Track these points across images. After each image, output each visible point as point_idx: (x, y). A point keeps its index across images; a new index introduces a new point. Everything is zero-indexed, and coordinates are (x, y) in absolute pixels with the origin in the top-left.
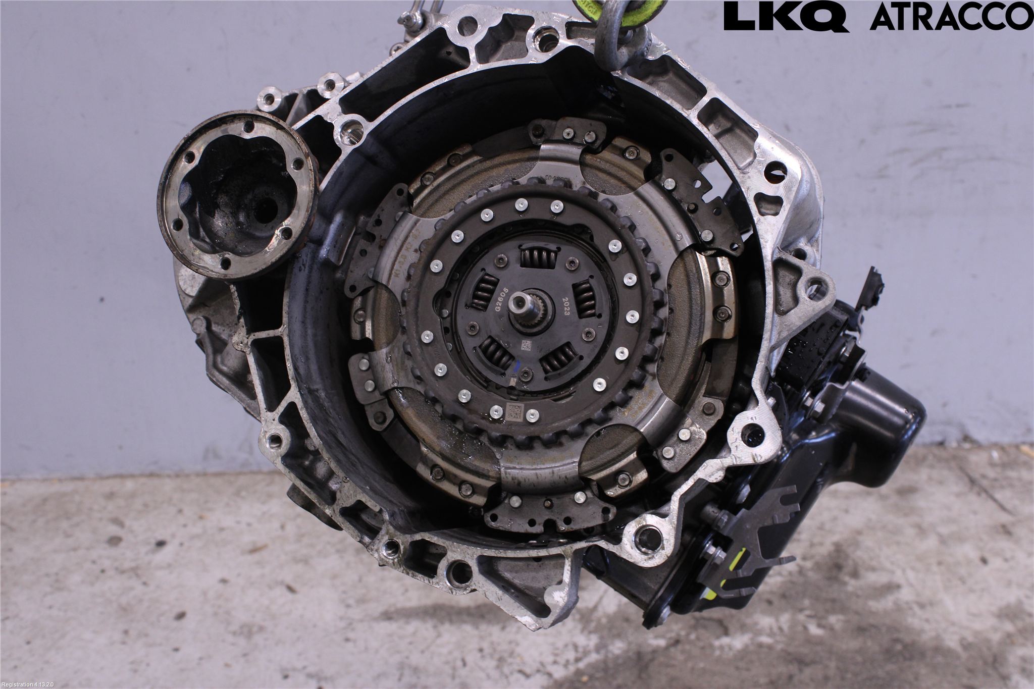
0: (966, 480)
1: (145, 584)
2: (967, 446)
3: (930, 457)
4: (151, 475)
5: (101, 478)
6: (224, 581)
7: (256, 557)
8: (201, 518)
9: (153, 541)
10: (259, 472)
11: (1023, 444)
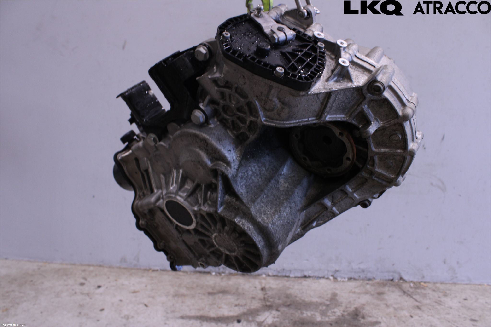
0: (402, 291)
1: (91, 298)
2: (401, 281)
5: (81, 265)
6: (121, 301)
7: (135, 294)
8: (116, 280)
9: (96, 286)
10: (140, 269)
11: (422, 282)
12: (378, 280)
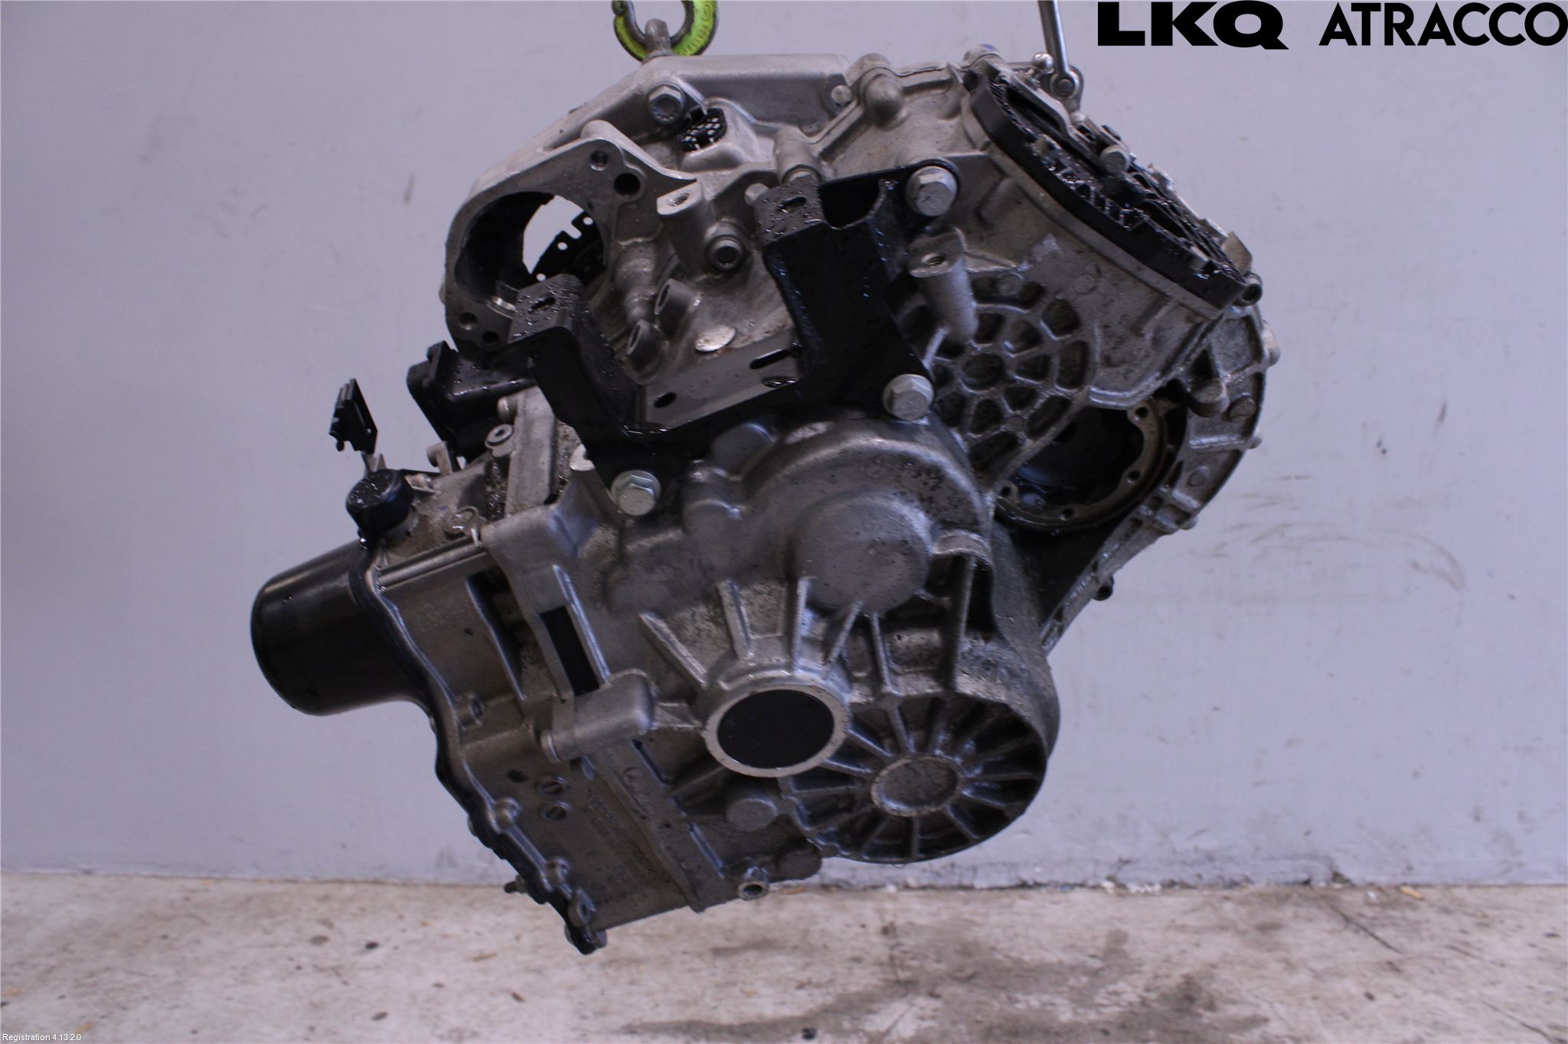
0: (1340, 918)
1: (345, 982)
2: (1338, 886)
3: (1295, 895)
4: (376, 882)
5: (317, 881)
6: (438, 985)
7: (482, 964)
8: (424, 924)
9: (364, 943)
11: (1405, 884)
12: (1260, 886)
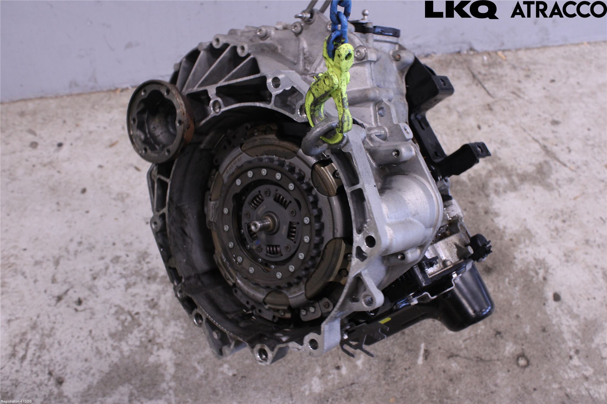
0: (471, 75)
1: (59, 172)
2: (471, 53)
3: (453, 61)
4: (41, 98)
5: (13, 102)
6: (101, 167)
7: (114, 149)
9: (56, 144)
11: (499, 50)
12: (439, 55)
